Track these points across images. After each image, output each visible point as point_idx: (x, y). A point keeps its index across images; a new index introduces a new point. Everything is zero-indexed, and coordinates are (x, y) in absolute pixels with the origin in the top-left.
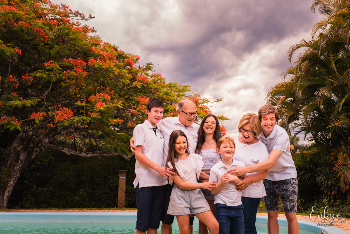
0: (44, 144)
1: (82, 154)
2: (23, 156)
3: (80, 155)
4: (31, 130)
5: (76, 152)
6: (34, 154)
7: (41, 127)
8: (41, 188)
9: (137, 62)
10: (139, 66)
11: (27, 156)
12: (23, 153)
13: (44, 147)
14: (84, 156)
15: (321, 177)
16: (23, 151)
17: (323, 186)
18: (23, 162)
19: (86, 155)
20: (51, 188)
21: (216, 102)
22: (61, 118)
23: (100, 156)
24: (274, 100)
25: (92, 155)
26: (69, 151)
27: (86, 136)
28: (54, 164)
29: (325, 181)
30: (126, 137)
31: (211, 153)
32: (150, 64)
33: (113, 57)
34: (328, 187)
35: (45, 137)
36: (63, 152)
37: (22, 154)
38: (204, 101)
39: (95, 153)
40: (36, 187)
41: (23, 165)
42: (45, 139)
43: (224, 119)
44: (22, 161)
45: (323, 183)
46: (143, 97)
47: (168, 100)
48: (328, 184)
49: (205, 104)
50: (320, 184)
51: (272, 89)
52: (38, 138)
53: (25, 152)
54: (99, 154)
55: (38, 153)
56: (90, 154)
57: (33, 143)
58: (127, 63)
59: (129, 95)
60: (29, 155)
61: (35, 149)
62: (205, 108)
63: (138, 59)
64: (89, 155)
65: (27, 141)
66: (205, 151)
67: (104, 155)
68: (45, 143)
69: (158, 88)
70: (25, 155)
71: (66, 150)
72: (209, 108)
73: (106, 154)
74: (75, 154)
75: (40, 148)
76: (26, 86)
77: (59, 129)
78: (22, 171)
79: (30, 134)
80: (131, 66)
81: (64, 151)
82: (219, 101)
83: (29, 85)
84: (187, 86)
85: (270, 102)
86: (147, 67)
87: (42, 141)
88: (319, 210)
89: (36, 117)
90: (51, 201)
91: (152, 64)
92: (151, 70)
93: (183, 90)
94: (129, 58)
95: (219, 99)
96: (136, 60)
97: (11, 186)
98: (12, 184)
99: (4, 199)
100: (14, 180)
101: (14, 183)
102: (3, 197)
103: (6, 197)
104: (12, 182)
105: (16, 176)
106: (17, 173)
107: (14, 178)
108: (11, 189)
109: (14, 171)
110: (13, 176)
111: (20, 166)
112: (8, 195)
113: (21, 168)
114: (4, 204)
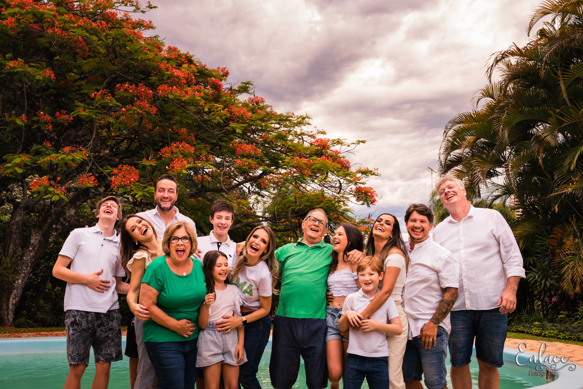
0: (68, 218)
2: (37, 238)
9: (225, 79)
11: (42, 238)
12: (36, 233)
13: (69, 222)
15: (534, 274)
16: (36, 230)
17: (538, 288)
18: (36, 248)
21: (354, 145)
24: (457, 141)
27: (138, 203)
29: (542, 280)
32: (248, 84)
34: (546, 289)
35: (70, 205)
37: (34, 236)
38: (333, 142)
41: (36, 253)
42: (69, 209)
43: (370, 174)
44: (35, 246)
45: (538, 284)
48: (545, 284)
50: (532, 284)
52: (58, 208)
53: (40, 232)
55: (59, 232)
58: (213, 85)
59: (216, 139)
60: (46, 235)
61: (54, 226)
62: (338, 157)
63: (226, 74)
65: (43, 214)
68: (69, 216)
70: (38, 238)
72: (344, 155)
75: (62, 224)
77: (92, 193)
78: (35, 262)
79: (48, 202)
80: (220, 90)
82: (361, 143)
85: (450, 144)
86: (241, 87)
88: (530, 327)
92: (248, 93)
95: (360, 140)
96: (223, 76)
97: (19, 288)
98: (21, 284)
99: (9, 308)
100: (24, 278)
101: (23, 282)
102: (8, 305)
103: (12, 304)
104: (20, 281)
105: (26, 272)
106: (27, 267)
107: (23, 275)
108: (18, 291)
109: (23, 263)
110: (22, 271)
111: (31, 255)
112: (14, 302)
113: (33, 258)
114: (9, 317)
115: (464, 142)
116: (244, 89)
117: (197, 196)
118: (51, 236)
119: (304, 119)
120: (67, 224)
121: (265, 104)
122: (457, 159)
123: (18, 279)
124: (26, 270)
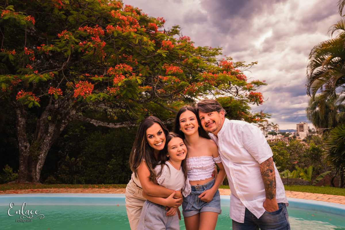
0: (72, 116)
1: (110, 125)
2: (52, 128)
3: (108, 126)
4: (57, 103)
5: (104, 123)
6: (62, 126)
7: (66, 99)
8: (74, 158)
9: (163, 25)
10: (165, 29)
11: (56, 129)
12: (51, 125)
13: (72, 118)
14: (112, 127)
16: (51, 123)
18: (52, 135)
19: (114, 126)
20: (84, 158)
21: (250, 66)
22: (81, 92)
23: (129, 126)
24: (318, 61)
25: (121, 126)
26: (97, 122)
27: (113, 106)
28: (85, 134)
30: (155, 106)
31: (204, 163)
32: (177, 27)
33: (135, 21)
35: (72, 108)
36: (91, 124)
37: (51, 127)
38: (238, 64)
39: (124, 124)
40: (69, 157)
41: (52, 138)
42: (72, 110)
43: (260, 85)
44: (51, 133)
46: (170, 65)
47: (198, 67)
49: (239, 68)
51: (316, 48)
52: (66, 110)
53: (54, 125)
55: (66, 124)
56: (118, 124)
57: (61, 115)
58: (152, 27)
59: (154, 63)
60: (58, 127)
61: (63, 121)
62: (239, 73)
63: (163, 22)
64: (118, 126)
65: (53, 114)
66: (195, 159)
67: (133, 125)
68: (72, 115)
69: (186, 54)
71: (94, 122)
72: (243, 72)
73: (134, 125)
74: (103, 125)
75: (68, 120)
76: (48, 57)
78: (52, 143)
79: (56, 106)
80: (156, 31)
81: (91, 122)
82: (254, 64)
83: (51, 55)
84: (218, 49)
85: (314, 63)
86: (173, 30)
87: (69, 113)
89: (54, 93)
90: (85, 170)
91: (179, 27)
92: (178, 34)
93: (214, 54)
94: (153, 22)
95: (254, 62)
96: (161, 23)
97: (43, 159)
98: (43, 157)
99: (36, 171)
100: (45, 153)
101: (45, 156)
102: (36, 170)
103: (38, 169)
104: (43, 155)
105: (46, 149)
106: (47, 146)
107: (45, 151)
108: (42, 161)
109: (44, 144)
110: (44, 149)
111: (49, 139)
112: (40, 167)
113: (51, 141)
114: (37, 177)
115: (324, 61)
116: (175, 31)
117: (149, 101)
118: (61, 127)
119: (217, 50)
120: (71, 120)
121: (191, 41)
122: (319, 73)
123: (42, 154)
124: (46, 148)
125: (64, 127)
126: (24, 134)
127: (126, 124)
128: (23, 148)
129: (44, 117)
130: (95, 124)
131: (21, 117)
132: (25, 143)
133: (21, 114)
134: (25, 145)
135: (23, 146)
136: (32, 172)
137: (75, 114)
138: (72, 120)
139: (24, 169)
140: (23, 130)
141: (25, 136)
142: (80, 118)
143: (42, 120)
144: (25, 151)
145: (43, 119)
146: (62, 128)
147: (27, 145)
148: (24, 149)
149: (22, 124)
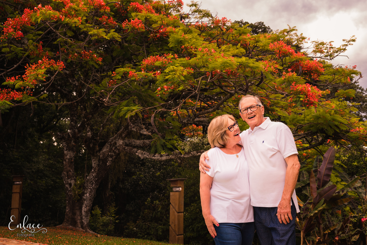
0: (118, 147)
1: (155, 157)
3: (153, 158)
5: (149, 154)
6: (109, 160)
11: (100, 162)
14: (158, 159)
18: (96, 170)
25: (168, 157)
26: (142, 153)
36: (137, 155)
39: (171, 155)
40: (150, 200)
41: (97, 174)
42: (118, 140)
54: (175, 155)
55: (113, 158)
64: (164, 158)
67: (181, 156)
68: (119, 145)
70: (97, 162)
71: (139, 153)
75: (114, 152)
78: (99, 181)
87: (116, 143)
97: (88, 199)
98: (89, 197)
99: (82, 214)
100: (90, 192)
101: (90, 196)
102: (81, 212)
103: (84, 212)
104: (88, 195)
105: (91, 188)
106: (92, 184)
107: (89, 190)
108: (88, 202)
109: (87, 181)
110: (88, 187)
111: (93, 175)
112: (86, 210)
113: (96, 177)
114: (83, 221)
123: (86, 193)
124: (91, 186)
125: (111, 160)
126: (70, 170)
127: (174, 154)
128: (67, 186)
129: (104, 151)
130: (140, 155)
131: (66, 150)
132: (70, 180)
133: (67, 147)
134: (69, 182)
135: (67, 184)
136: (76, 215)
137: (121, 144)
138: (119, 151)
139: (69, 211)
140: (68, 165)
141: (70, 171)
142: (126, 149)
143: (102, 154)
144: (69, 189)
145: (103, 152)
146: (109, 162)
147: (71, 182)
148: (69, 187)
149: (67, 158)
